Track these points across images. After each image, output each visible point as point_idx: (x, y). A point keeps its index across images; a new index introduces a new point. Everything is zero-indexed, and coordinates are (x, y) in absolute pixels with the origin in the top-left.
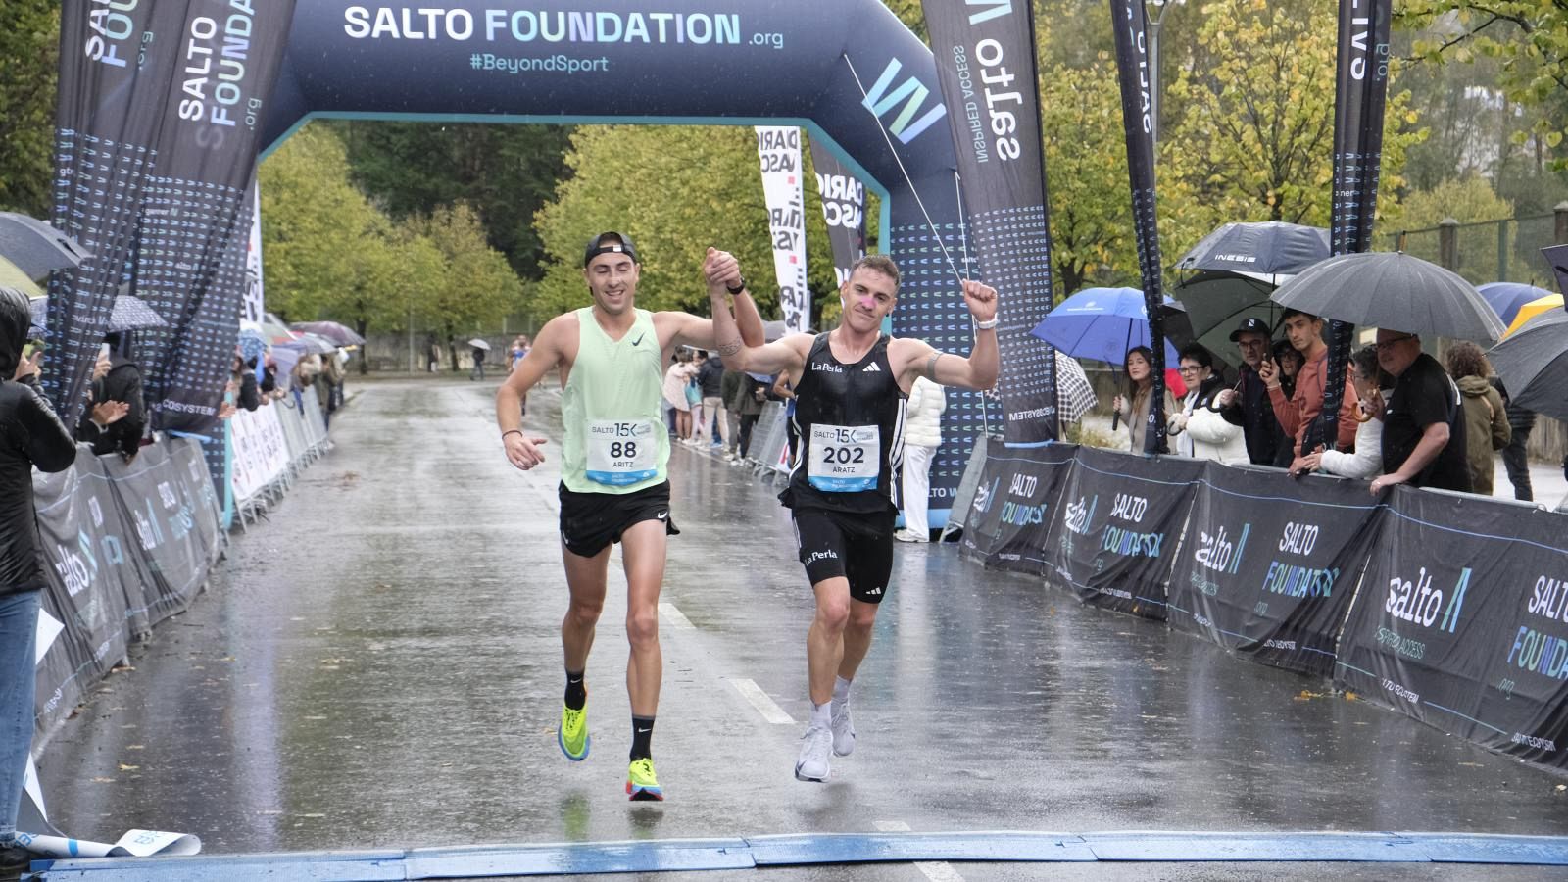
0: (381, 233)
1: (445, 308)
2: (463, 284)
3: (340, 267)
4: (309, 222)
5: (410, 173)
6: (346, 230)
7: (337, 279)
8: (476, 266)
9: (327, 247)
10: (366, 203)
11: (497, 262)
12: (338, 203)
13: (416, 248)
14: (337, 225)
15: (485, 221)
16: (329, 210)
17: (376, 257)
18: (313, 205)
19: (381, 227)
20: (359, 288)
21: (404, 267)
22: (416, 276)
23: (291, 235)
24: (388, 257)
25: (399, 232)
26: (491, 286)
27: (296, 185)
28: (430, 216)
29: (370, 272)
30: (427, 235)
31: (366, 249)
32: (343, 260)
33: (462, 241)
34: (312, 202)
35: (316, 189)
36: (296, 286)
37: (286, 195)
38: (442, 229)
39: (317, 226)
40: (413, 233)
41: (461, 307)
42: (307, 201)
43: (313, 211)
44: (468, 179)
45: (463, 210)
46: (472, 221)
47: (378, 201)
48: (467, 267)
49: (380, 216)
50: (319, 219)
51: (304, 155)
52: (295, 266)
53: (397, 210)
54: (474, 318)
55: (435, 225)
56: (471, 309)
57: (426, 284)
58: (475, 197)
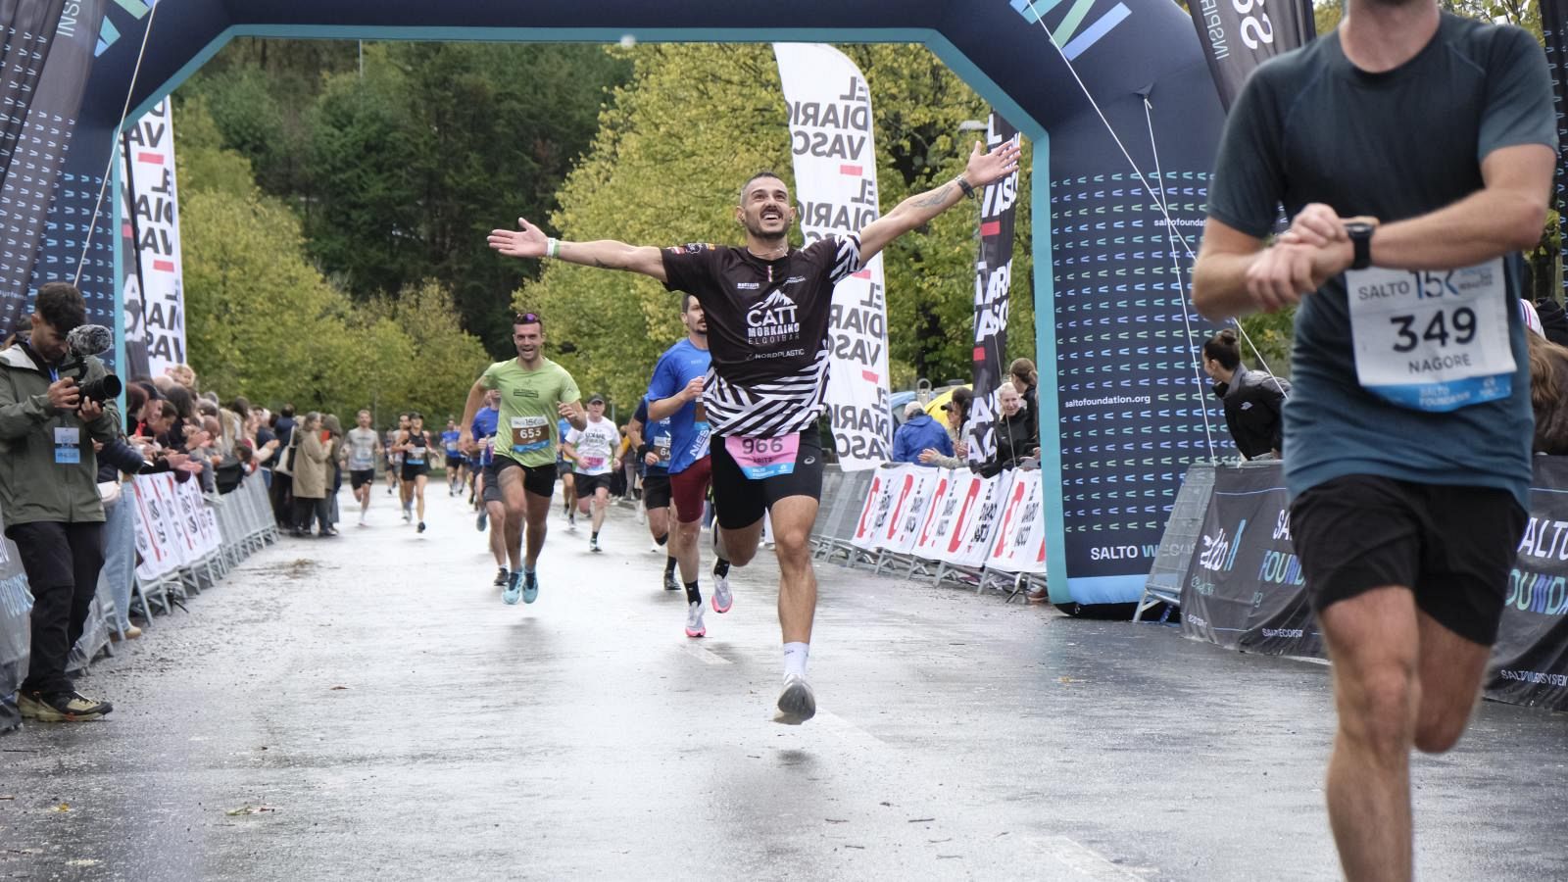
0: (340, 316)
1: (414, 399)
2: (434, 373)
3: (294, 353)
4: (259, 302)
5: (372, 252)
6: (303, 311)
7: (293, 367)
8: (449, 352)
9: (279, 330)
10: (324, 281)
11: (472, 348)
12: (292, 281)
13: (380, 332)
14: (291, 305)
15: (458, 303)
16: (282, 289)
17: (335, 342)
18: (263, 282)
19: (340, 309)
20: (317, 378)
21: (367, 353)
22: (381, 363)
23: (240, 317)
24: (349, 342)
25: (360, 315)
26: (466, 373)
27: (245, 260)
28: (396, 297)
29: (330, 360)
30: (393, 318)
31: (324, 332)
32: (299, 344)
33: (433, 325)
34: (263, 279)
35: (267, 265)
36: (245, 374)
37: (233, 273)
38: (409, 311)
39: (268, 306)
40: (377, 317)
41: (432, 398)
42: (257, 279)
43: (264, 290)
44: (438, 257)
45: (433, 289)
46: (443, 302)
47: (337, 278)
48: (438, 354)
49: (340, 296)
50: (272, 299)
51: (253, 228)
52: (244, 352)
53: (359, 292)
54: (447, 411)
55: (401, 307)
56: (443, 400)
57: (392, 372)
58: (445, 277)
